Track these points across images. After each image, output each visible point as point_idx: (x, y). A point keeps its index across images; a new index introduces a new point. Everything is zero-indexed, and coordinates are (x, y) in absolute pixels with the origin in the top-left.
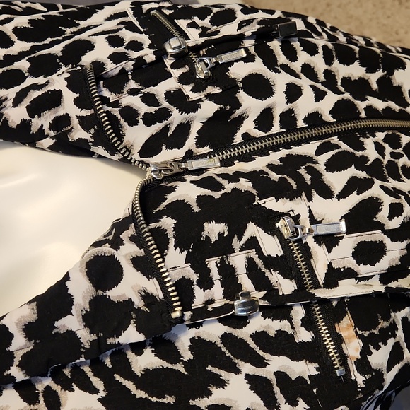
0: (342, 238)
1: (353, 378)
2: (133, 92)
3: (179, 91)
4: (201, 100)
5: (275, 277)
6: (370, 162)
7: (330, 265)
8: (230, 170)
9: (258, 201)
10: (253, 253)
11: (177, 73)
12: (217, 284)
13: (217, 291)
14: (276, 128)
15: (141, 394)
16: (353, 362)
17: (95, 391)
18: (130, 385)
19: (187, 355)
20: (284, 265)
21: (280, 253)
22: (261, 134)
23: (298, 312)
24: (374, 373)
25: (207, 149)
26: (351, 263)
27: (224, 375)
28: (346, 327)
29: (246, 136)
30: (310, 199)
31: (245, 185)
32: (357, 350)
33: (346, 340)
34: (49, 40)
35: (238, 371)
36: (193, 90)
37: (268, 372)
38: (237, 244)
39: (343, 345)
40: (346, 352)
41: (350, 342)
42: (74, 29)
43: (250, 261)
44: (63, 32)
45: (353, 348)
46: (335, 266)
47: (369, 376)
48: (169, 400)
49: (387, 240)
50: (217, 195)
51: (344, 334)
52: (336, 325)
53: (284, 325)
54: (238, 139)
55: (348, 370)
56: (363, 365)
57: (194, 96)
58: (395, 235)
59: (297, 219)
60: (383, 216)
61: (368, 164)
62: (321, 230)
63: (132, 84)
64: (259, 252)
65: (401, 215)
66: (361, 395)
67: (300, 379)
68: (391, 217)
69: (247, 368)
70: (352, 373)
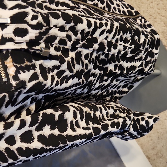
0: (9, 25)
1: (11, 83)
6: (30, 1)
7: (2, 36)
16: (11, 76)
24: (20, 81)
26: (12, 36)
28: (9, 62)
32: (13, 72)
33: (9, 68)
39: (8, 70)
40: (8, 72)
41: (10, 68)
46: (5, 36)
47: (18, 82)
49: (29, 29)
51: (8, 65)
52: (5, 61)
55: (9, 79)
56: (16, 78)
58: (33, 27)
60: (28, 19)
61: (29, 2)
65: (37, 20)
66: (13, 89)
68: (32, 19)
70: (11, 81)
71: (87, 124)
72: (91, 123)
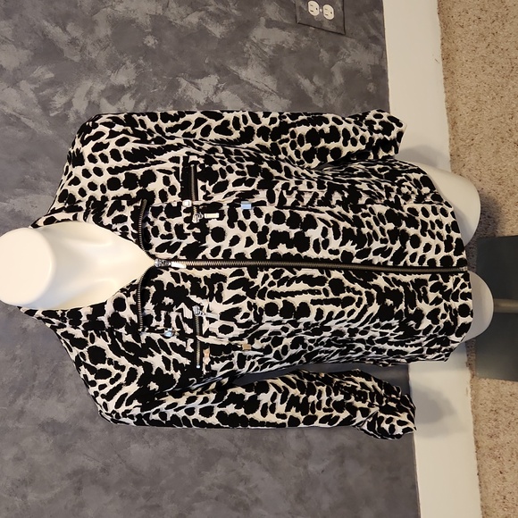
0: (217, 320)
1: (203, 371)
2: (162, 219)
3: (182, 226)
4: (189, 234)
5: (185, 326)
7: (208, 329)
8: (188, 272)
9: (189, 296)
10: (180, 314)
11: (185, 215)
12: (163, 321)
13: (162, 323)
14: (220, 256)
15: (123, 349)
16: (205, 366)
17: (107, 341)
18: (120, 344)
19: (143, 342)
20: (191, 323)
21: (191, 318)
22: (211, 258)
23: (191, 341)
25: (184, 258)
26: (217, 331)
27: (155, 353)
28: (207, 352)
29: (204, 256)
30: (211, 301)
31: (188, 285)
32: (208, 362)
34: (139, 163)
35: (160, 353)
36: (188, 228)
37: (171, 358)
38: (175, 308)
39: (203, 358)
40: (203, 361)
41: (206, 358)
42: (153, 160)
43: (178, 317)
44: (147, 160)
45: (206, 360)
46: (210, 330)
47: (209, 371)
48: (132, 354)
49: (235, 327)
50: (176, 285)
51: (205, 355)
52: (204, 350)
53: (184, 343)
54: (200, 257)
55: (202, 367)
56: (208, 367)
57: (187, 231)
58: (240, 326)
59: (202, 308)
60: (238, 317)
61: (251, 288)
62: (210, 315)
63: (163, 214)
64: (182, 315)
65: (247, 318)
67: (182, 364)
68: (242, 318)
69: (164, 353)
70: (203, 369)
71: (288, 409)
72: (294, 409)
